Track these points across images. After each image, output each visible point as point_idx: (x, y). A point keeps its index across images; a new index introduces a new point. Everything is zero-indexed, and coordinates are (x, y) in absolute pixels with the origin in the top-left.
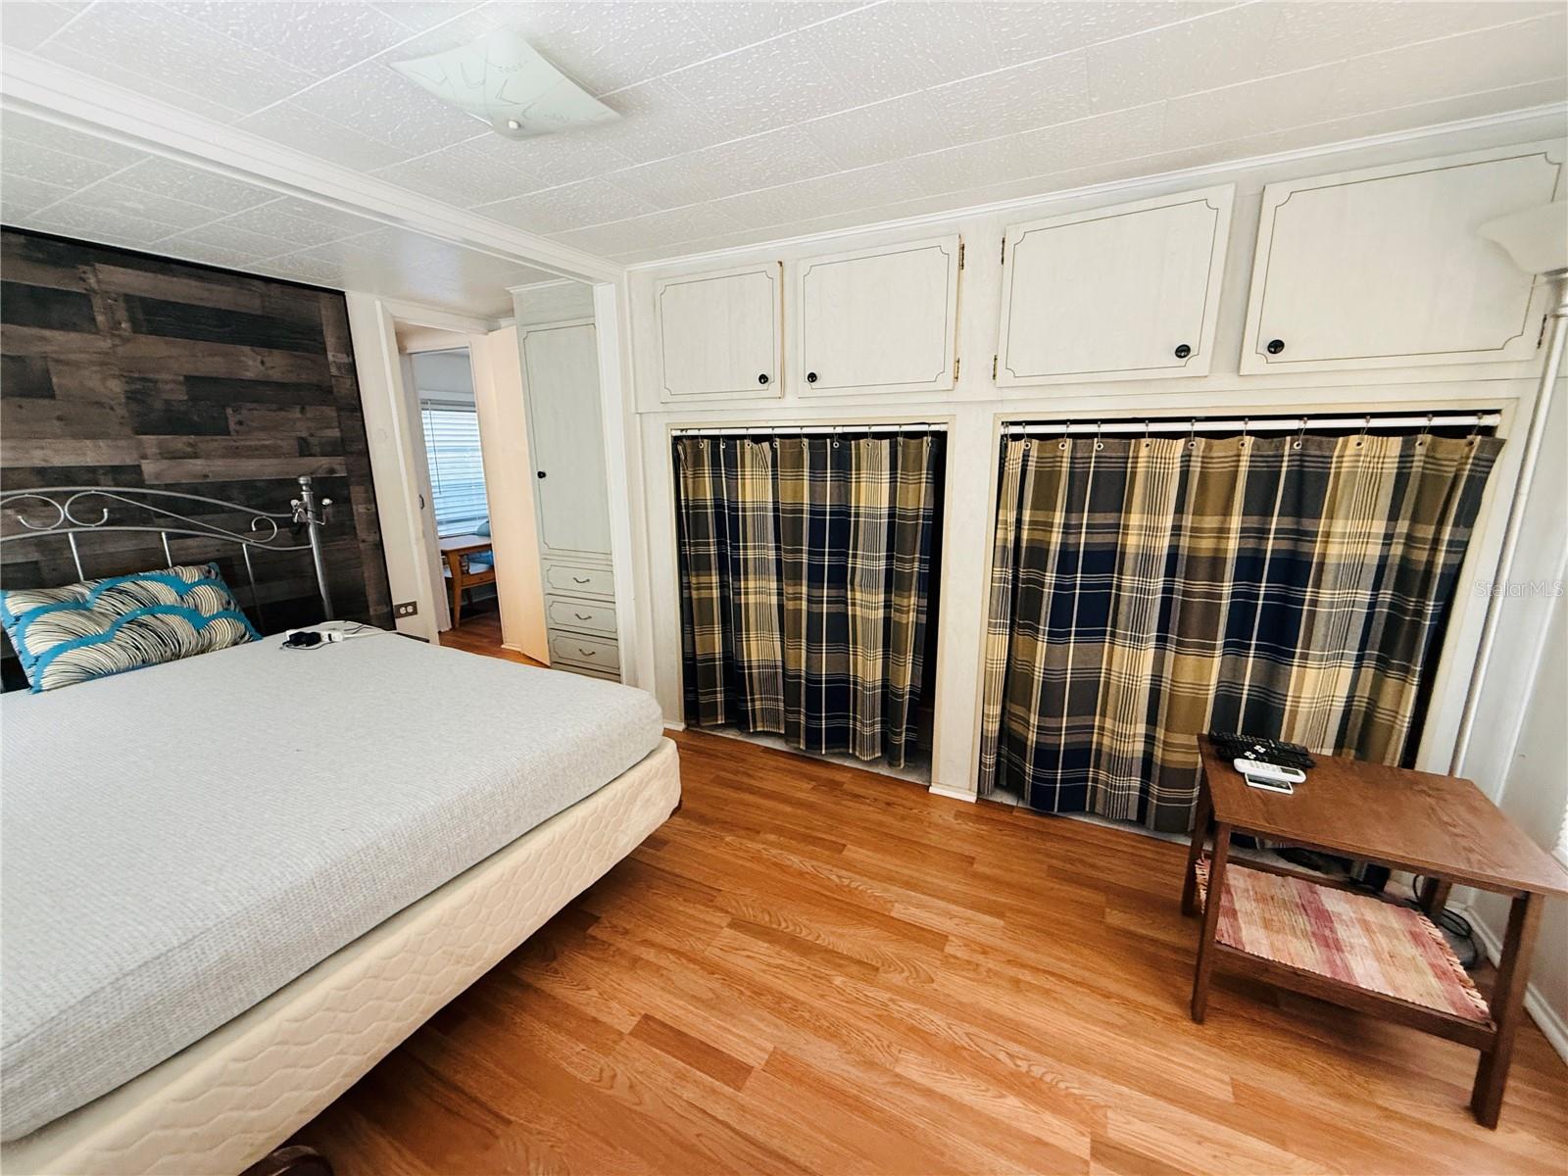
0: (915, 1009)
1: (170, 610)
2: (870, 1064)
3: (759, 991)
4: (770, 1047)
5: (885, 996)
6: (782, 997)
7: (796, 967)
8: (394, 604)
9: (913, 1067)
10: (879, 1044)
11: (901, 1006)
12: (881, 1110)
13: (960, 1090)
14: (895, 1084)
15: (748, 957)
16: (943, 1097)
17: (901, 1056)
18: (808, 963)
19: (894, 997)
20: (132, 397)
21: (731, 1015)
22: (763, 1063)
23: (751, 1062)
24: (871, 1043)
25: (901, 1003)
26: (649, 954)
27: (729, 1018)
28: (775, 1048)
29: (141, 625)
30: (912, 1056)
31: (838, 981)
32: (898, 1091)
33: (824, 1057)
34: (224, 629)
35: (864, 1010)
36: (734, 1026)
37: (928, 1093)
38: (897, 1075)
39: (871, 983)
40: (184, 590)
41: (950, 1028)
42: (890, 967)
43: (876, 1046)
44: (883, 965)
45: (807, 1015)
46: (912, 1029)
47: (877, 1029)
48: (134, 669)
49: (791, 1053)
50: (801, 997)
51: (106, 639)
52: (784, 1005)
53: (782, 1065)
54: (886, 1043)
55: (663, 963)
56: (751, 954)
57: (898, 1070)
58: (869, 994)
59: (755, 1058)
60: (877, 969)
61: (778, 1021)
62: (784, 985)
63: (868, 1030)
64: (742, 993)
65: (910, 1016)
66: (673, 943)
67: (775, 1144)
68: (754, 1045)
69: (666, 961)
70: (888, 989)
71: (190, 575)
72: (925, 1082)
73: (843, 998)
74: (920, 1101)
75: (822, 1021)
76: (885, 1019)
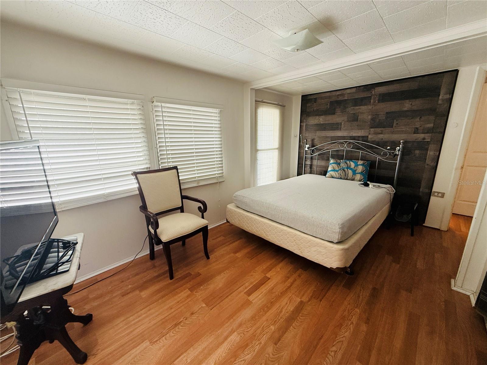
0: (255, 350)
1: (351, 169)
2: (240, 325)
3: (272, 303)
4: (253, 302)
5: (263, 341)
6: (269, 309)
7: (281, 316)
8: (433, 190)
9: (235, 338)
10: (246, 331)
11: (257, 345)
12: (227, 323)
13: (223, 349)
14: (232, 330)
15: (287, 304)
16: (223, 342)
17: (239, 336)
18: (282, 320)
19: (261, 345)
20: (372, 119)
21: (266, 295)
22: (249, 299)
23: (250, 297)
24: (247, 328)
25: (258, 346)
26: (290, 280)
27: (265, 294)
28: (253, 303)
29: (344, 171)
30: (238, 339)
31: (272, 328)
32: (230, 330)
33: (247, 313)
34: (358, 177)
35: (259, 331)
36: (262, 295)
37: (226, 338)
38: (234, 332)
39: (269, 339)
40: (357, 165)
41: (244, 360)
42: (276, 350)
43: (245, 330)
44: (277, 348)
45: (261, 313)
46: (247, 345)
47: (251, 332)
48: (338, 178)
49: (250, 306)
50: (268, 314)
51: (337, 171)
52: (266, 308)
53: (247, 303)
54: (245, 333)
55: (286, 283)
56: (288, 304)
57: (236, 333)
58: (265, 336)
59: (251, 298)
60: (276, 344)
61: (261, 305)
62: (274, 310)
63: (251, 329)
64: (273, 299)
65: (252, 347)
66: (294, 286)
67: (230, 297)
68: (255, 298)
69: (288, 284)
70: (265, 344)
71: (360, 162)
72: (229, 339)
73: (265, 326)
74: (225, 334)
75: (258, 317)
76: (253, 337)
